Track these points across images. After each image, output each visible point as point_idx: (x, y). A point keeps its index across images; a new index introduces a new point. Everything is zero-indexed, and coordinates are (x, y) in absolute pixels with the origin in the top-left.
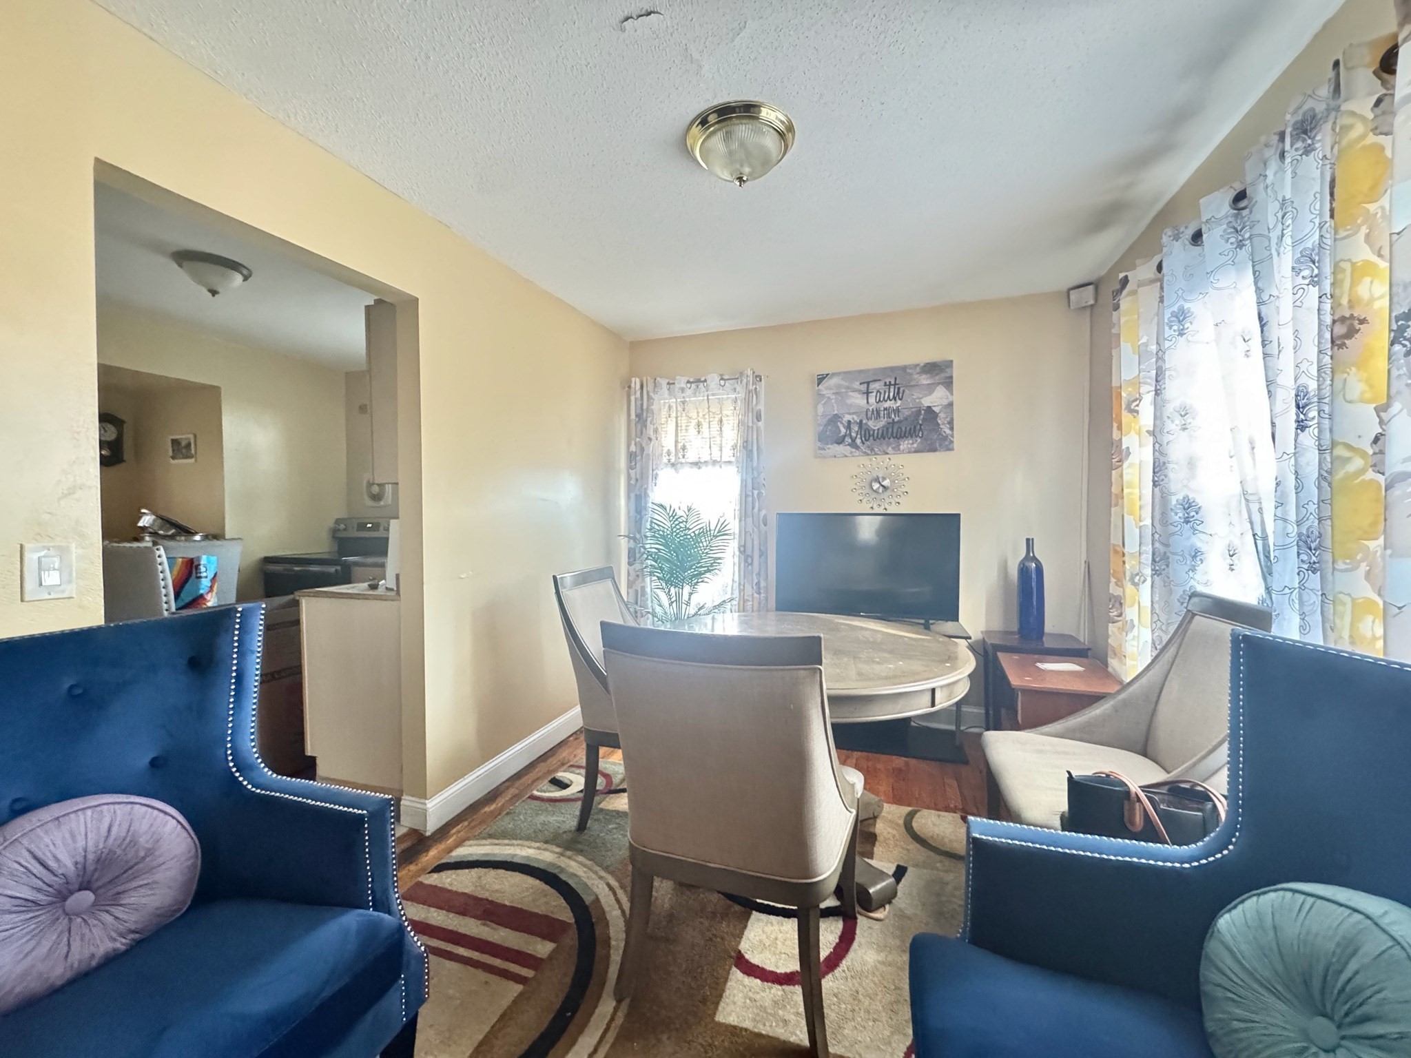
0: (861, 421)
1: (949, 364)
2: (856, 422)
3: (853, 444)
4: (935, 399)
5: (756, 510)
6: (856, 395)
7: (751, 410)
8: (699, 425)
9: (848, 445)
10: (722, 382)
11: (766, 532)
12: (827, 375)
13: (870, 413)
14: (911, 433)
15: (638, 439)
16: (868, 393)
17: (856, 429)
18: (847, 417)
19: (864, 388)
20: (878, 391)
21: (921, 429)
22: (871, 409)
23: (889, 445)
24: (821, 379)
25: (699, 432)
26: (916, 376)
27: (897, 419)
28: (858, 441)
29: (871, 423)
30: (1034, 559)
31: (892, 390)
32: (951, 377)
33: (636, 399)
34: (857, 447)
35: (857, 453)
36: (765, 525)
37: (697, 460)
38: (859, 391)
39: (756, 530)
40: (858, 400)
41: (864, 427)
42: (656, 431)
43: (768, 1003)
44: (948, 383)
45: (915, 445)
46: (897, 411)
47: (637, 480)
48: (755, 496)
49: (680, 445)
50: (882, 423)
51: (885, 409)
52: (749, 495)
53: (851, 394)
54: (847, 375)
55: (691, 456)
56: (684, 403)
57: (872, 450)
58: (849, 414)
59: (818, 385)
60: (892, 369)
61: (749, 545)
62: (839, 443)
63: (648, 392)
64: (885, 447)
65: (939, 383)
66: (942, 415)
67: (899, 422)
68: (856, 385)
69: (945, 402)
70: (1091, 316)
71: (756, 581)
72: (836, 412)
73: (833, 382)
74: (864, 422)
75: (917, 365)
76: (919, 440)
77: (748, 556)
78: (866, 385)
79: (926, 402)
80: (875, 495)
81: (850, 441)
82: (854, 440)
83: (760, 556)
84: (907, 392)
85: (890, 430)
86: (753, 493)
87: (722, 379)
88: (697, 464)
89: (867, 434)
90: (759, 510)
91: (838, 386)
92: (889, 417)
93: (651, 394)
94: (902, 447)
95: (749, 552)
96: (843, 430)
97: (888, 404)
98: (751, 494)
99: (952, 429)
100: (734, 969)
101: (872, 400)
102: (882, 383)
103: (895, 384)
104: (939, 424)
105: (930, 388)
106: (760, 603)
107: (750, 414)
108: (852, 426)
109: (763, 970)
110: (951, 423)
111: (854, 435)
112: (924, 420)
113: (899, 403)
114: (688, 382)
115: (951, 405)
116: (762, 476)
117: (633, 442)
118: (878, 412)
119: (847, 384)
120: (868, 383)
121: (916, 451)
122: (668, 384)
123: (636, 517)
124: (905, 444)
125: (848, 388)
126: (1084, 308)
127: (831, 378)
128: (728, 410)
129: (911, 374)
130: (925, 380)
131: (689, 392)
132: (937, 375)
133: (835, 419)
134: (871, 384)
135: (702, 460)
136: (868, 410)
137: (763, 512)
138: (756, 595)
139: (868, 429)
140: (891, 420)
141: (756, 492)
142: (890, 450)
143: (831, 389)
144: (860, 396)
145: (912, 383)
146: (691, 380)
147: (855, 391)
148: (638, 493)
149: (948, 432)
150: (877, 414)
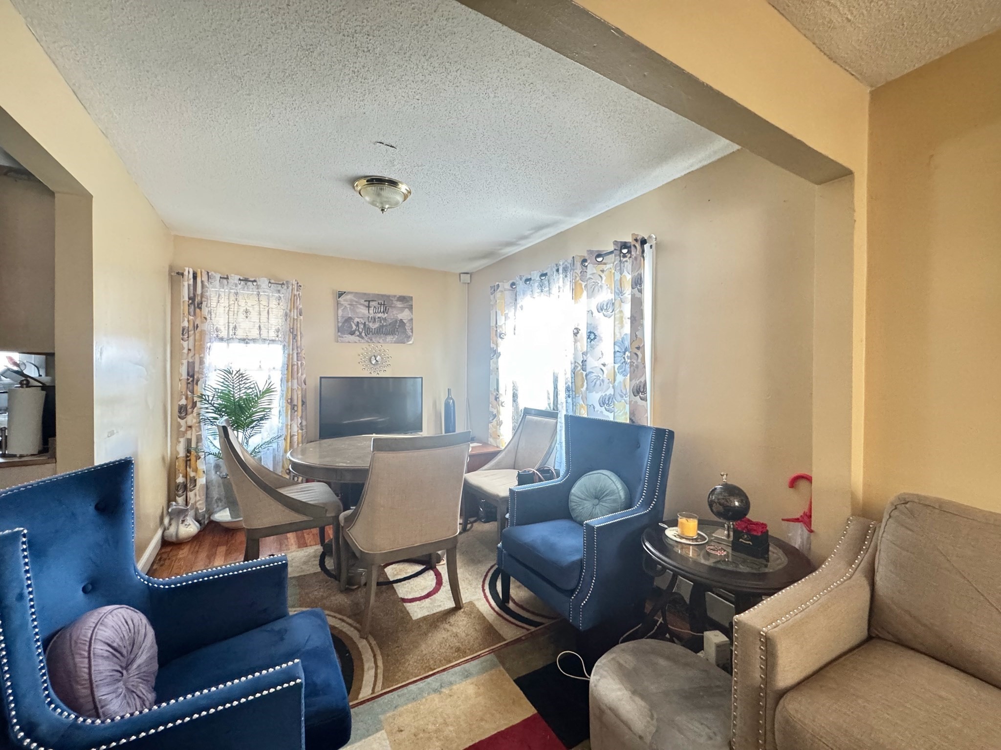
0: (365, 323)
1: (411, 298)
2: (362, 323)
3: (360, 336)
4: (404, 315)
5: (300, 374)
6: (362, 307)
7: (296, 307)
8: (247, 311)
9: (358, 336)
10: (270, 285)
11: (306, 389)
12: (345, 292)
13: (370, 319)
14: (392, 333)
15: (191, 318)
16: (369, 307)
17: (362, 327)
18: (357, 320)
19: (367, 303)
20: (374, 307)
21: (397, 331)
22: (371, 316)
23: (380, 338)
24: (341, 294)
25: (247, 317)
26: (395, 302)
27: (385, 324)
28: (363, 334)
29: (371, 325)
30: (451, 398)
31: (382, 307)
32: (412, 306)
33: (189, 285)
34: (362, 338)
35: (363, 341)
36: (305, 384)
37: (245, 337)
38: (364, 305)
39: (300, 387)
40: (363, 310)
41: (367, 326)
42: (210, 313)
43: (428, 605)
44: (411, 308)
45: (394, 339)
46: (385, 319)
47: (189, 350)
48: (299, 365)
49: (231, 326)
50: (377, 325)
51: (379, 318)
52: (294, 365)
53: (359, 306)
54: (356, 294)
55: (240, 334)
56: (236, 294)
57: (371, 340)
58: (358, 318)
59: (339, 298)
60: (383, 296)
61: (295, 398)
62: (352, 335)
63: (202, 282)
64: (378, 339)
65: (406, 308)
66: (407, 324)
67: (386, 326)
68: (362, 301)
69: (409, 318)
70: (468, 287)
71: (300, 421)
72: (350, 316)
73: (349, 297)
74: (367, 323)
75: (395, 296)
76: (396, 337)
77: (295, 405)
78: (368, 303)
79: (400, 316)
80: (372, 366)
81: (358, 333)
82: (361, 333)
83: (302, 405)
84: (390, 310)
85: (381, 330)
86: (297, 363)
87: (270, 282)
88: (244, 340)
89: (368, 331)
90: (302, 374)
91: (351, 301)
92: (381, 322)
93: (206, 283)
94: (387, 340)
95: (295, 403)
96: (354, 327)
97: (380, 315)
98: (296, 363)
99: (412, 332)
100: (404, 604)
101: (371, 311)
102: (377, 303)
103: (384, 305)
104: (406, 329)
105: (402, 310)
106: (302, 436)
107: (296, 311)
108: (360, 325)
109: (416, 598)
110: (412, 329)
111: (360, 330)
112: (399, 326)
113: (386, 315)
114: (240, 279)
115: (412, 319)
116: (303, 352)
117: (186, 319)
118: (375, 319)
119: (356, 300)
120: (369, 301)
121: (395, 343)
122: (221, 278)
123: (188, 379)
124: (389, 338)
125: (356, 302)
126: (465, 283)
127: (346, 295)
128: (273, 303)
129: (392, 301)
130: (399, 305)
131: (240, 286)
132: (406, 303)
133: (349, 320)
134: (371, 302)
135: (250, 338)
136: (369, 317)
137: (304, 376)
138: (300, 431)
139: (369, 328)
140: (381, 324)
141: (299, 363)
142: (381, 341)
143: (347, 301)
144: (365, 308)
145: (393, 305)
146: (241, 278)
147: (361, 304)
148: (191, 360)
149: (411, 334)
150: (374, 320)
